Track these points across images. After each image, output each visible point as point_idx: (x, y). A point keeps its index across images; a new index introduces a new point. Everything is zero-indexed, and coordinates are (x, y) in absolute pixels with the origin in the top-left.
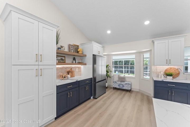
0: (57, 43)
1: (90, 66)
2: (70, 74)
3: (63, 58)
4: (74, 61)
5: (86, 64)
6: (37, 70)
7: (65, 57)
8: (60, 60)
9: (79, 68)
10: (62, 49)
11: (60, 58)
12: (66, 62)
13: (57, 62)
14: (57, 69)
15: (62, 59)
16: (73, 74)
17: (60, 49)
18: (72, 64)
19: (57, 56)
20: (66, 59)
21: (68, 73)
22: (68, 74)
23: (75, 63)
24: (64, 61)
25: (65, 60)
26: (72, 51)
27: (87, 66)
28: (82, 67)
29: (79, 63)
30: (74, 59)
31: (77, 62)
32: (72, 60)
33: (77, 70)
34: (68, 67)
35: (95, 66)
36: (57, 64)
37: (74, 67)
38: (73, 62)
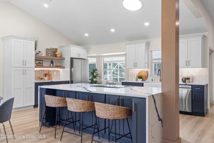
0: (35, 49)
1: (68, 69)
2: (47, 76)
3: (41, 62)
4: (52, 65)
5: (64, 68)
6: (23, 70)
7: (42, 61)
8: (38, 63)
9: (58, 71)
10: (40, 54)
11: (38, 62)
12: (44, 66)
13: (36, 65)
14: (36, 71)
15: (39, 63)
16: (51, 77)
17: (38, 55)
18: (50, 67)
19: (35, 60)
20: (44, 63)
21: (46, 75)
22: (45, 77)
23: (53, 66)
24: (41, 65)
25: (42, 63)
26: (50, 54)
27: (65, 69)
28: (61, 70)
29: (57, 67)
30: (52, 62)
31: (54, 65)
32: (50, 63)
33: (55, 73)
34: (45, 70)
35: (72, 69)
36: (36, 67)
37: (52, 70)
38: (50, 66)
